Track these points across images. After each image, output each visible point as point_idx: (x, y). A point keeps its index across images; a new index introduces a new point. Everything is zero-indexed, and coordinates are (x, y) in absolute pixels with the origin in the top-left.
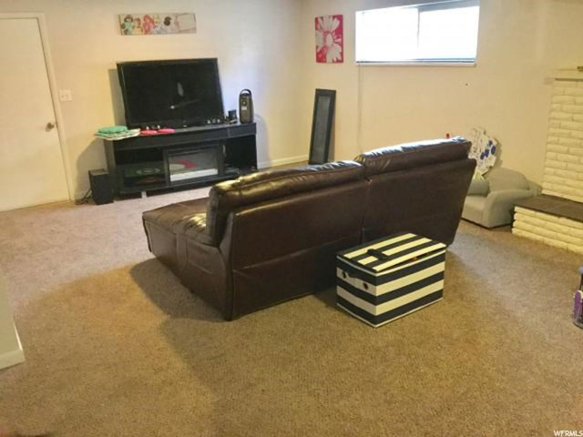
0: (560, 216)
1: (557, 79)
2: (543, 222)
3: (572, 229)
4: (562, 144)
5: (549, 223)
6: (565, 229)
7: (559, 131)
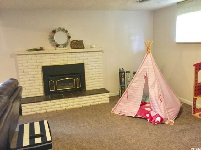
0: (41, 101)
1: (18, 55)
2: (35, 106)
3: (47, 104)
4: (26, 78)
5: (37, 106)
6: (45, 105)
7: (23, 73)
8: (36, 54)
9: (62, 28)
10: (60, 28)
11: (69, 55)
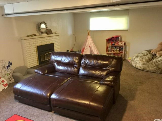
1: (25, 40)
4: (29, 55)
7: (28, 52)
8: (33, 38)
9: (44, 22)
10: (43, 22)
11: (47, 38)
